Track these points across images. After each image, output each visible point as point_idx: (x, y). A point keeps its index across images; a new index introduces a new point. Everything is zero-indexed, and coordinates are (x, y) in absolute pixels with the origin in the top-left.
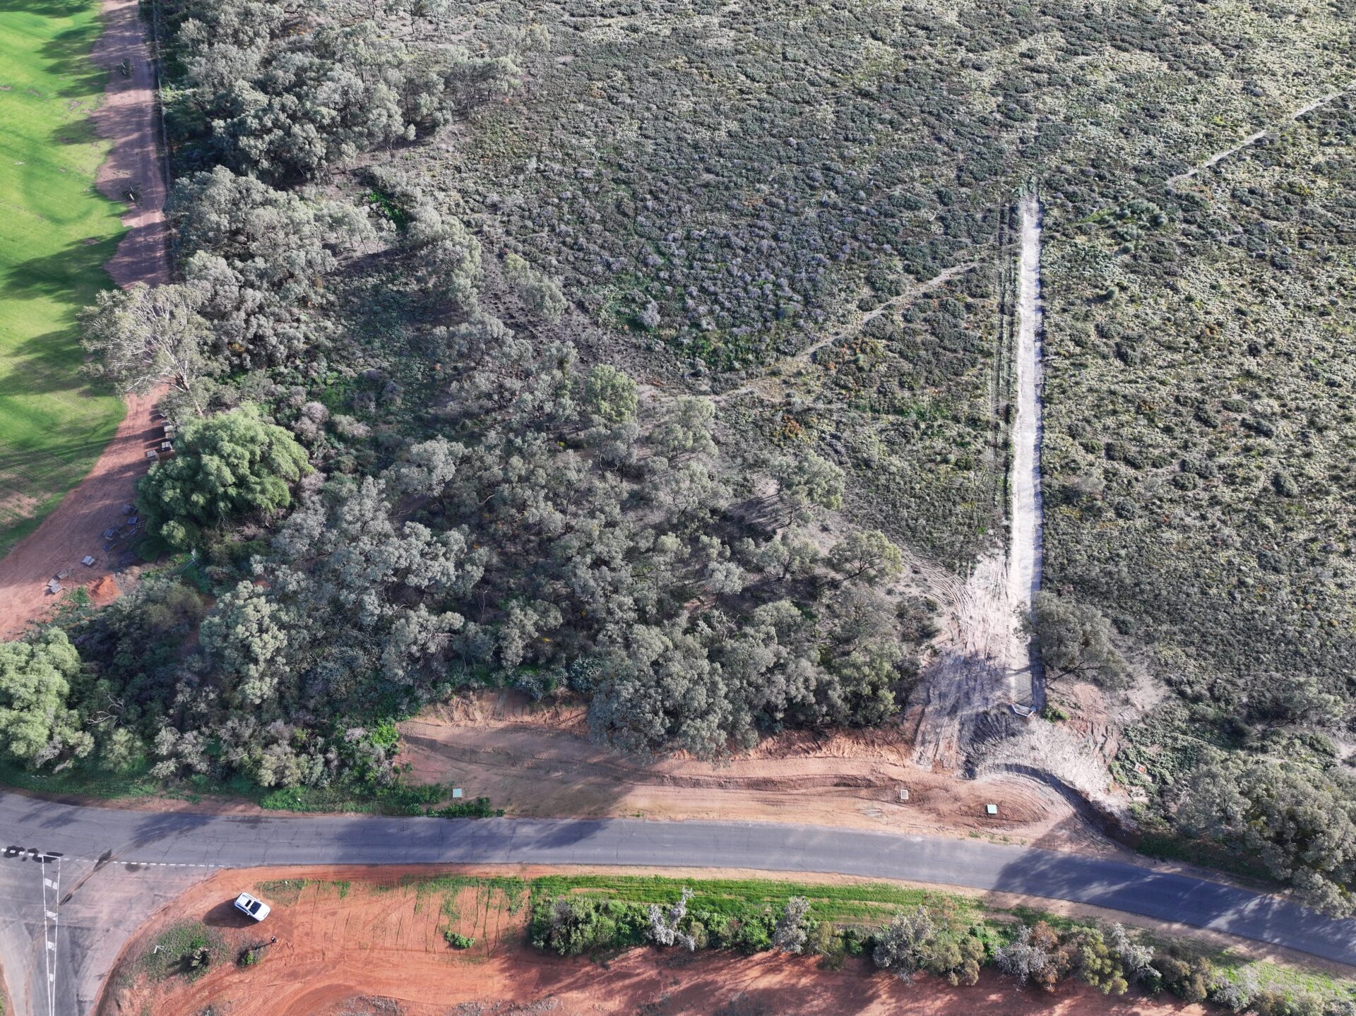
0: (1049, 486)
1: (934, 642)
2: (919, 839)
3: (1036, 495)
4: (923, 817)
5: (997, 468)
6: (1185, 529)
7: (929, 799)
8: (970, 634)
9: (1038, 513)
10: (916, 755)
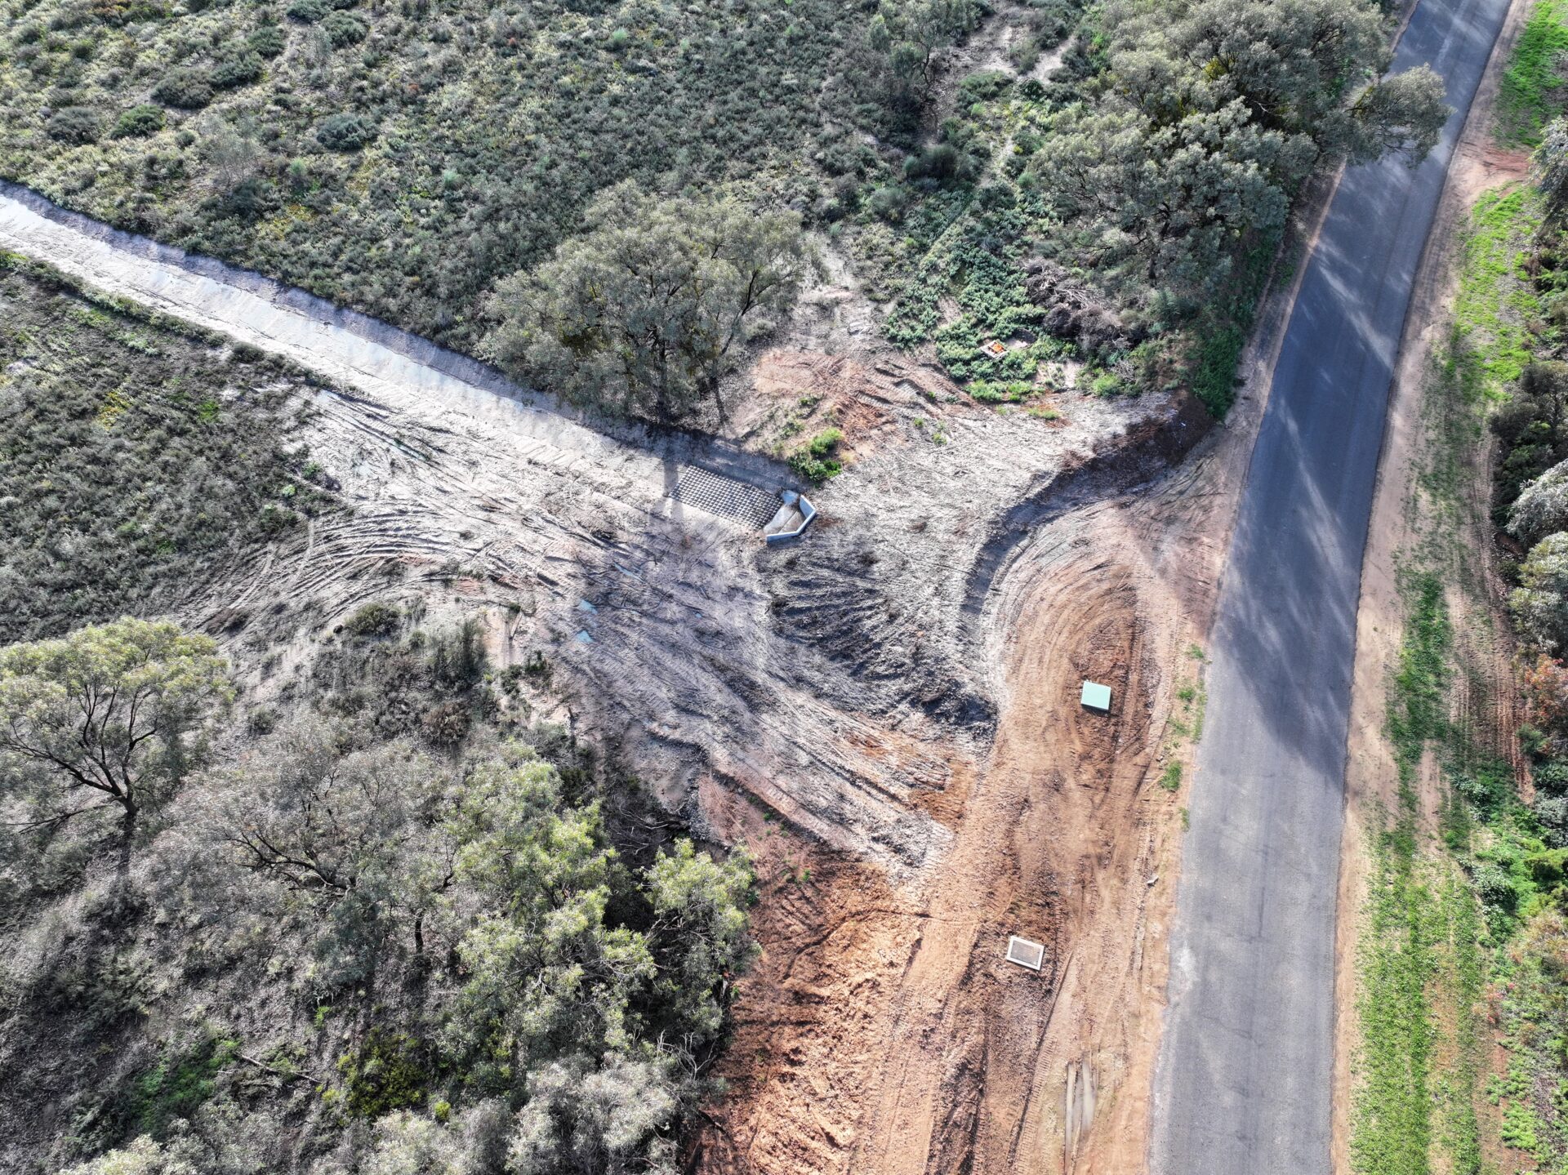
0: (185, 231)
1: (498, 659)
2: (1186, 960)
3: (189, 267)
4: (1105, 916)
5: (47, 311)
6: (451, 70)
7: (1045, 875)
8: (517, 557)
9: (245, 280)
10: (881, 860)
